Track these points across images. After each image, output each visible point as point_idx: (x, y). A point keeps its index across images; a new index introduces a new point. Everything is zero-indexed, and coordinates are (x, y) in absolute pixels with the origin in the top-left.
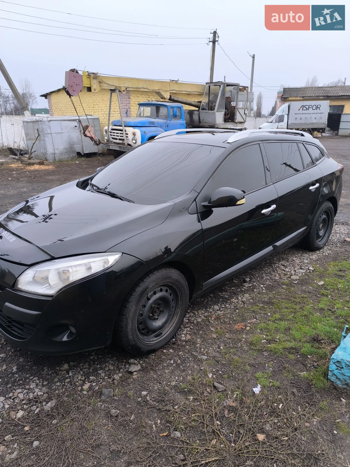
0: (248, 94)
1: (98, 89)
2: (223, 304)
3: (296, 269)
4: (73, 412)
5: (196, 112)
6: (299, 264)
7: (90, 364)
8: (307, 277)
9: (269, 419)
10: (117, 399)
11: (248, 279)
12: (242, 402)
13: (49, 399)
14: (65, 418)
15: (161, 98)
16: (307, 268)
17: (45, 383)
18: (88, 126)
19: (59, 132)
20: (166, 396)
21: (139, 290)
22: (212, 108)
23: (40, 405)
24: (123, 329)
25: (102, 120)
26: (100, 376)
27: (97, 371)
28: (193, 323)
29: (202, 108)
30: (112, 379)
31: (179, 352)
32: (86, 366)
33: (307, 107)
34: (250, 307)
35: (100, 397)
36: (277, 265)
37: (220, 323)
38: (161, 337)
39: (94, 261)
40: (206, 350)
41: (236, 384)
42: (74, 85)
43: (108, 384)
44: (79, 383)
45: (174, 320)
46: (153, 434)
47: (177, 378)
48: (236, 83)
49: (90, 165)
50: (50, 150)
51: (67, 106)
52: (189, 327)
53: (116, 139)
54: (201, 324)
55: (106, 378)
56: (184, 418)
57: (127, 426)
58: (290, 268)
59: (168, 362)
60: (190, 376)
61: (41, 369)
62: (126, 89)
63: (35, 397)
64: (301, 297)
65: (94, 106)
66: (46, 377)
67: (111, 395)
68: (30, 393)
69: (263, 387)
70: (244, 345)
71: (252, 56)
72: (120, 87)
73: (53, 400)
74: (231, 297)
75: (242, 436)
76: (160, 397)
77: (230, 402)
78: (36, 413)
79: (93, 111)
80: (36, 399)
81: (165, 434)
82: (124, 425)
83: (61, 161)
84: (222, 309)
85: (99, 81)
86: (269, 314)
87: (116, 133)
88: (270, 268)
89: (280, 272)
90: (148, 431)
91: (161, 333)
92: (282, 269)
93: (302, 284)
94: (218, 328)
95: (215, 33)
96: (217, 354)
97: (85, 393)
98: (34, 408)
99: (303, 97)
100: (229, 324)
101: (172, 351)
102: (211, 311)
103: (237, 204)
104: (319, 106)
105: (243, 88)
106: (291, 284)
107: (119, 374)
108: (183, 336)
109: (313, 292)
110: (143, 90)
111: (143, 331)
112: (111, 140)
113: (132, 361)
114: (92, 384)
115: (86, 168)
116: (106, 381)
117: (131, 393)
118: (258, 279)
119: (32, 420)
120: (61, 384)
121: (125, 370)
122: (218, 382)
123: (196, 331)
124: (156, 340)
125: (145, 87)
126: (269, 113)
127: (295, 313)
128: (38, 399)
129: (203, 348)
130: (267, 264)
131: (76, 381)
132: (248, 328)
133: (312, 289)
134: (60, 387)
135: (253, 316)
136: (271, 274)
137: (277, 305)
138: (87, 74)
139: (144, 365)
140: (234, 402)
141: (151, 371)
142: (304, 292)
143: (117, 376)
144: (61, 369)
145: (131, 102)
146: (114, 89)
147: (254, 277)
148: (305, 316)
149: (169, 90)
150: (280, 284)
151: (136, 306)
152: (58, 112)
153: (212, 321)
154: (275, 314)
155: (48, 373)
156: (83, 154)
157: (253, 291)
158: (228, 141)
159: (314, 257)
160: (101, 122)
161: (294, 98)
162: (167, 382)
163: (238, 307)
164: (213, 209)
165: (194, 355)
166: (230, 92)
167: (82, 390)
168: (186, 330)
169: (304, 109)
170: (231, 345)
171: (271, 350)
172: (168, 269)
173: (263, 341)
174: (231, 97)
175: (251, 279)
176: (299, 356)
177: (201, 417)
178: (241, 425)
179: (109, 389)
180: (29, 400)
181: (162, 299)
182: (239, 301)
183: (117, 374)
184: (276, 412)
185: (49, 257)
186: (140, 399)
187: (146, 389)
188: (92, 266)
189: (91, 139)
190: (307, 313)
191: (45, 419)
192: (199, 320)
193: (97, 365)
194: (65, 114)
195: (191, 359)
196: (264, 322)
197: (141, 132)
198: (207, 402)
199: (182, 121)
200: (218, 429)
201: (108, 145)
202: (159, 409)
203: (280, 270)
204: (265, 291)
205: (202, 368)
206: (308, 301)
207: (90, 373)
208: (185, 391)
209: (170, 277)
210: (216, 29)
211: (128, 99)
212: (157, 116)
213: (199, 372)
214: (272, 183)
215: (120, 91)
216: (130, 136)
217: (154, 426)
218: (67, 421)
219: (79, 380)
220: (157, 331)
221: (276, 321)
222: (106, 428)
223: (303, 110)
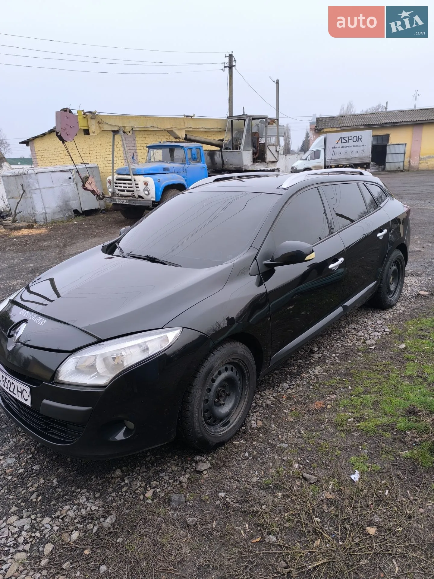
0: (278, 128)
1: (98, 131)
2: (293, 380)
3: (370, 332)
4: (139, 526)
5: (218, 153)
6: (372, 326)
7: (148, 467)
8: (384, 341)
9: (377, 509)
10: (191, 504)
11: (316, 349)
12: (340, 493)
13: (107, 514)
14: (131, 534)
15: (175, 138)
16: (383, 330)
17: (97, 495)
18: (88, 177)
19: (50, 186)
20: (248, 496)
21: (204, 370)
22: (236, 147)
23: (96, 522)
24: (188, 419)
25: (102, 169)
26: (163, 480)
27: (159, 474)
28: (262, 406)
29: (225, 147)
30: (179, 482)
31: (253, 442)
32: (144, 469)
33: (347, 139)
34: (325, 381)
35: (170, 505)
36: (347, 329)
37: (293, 403)
38: (229, 426)
39: (151, 340)
40: (285, 436)
41: (329, 472)
42: (68, 128)
43: (175, 488)
44: (139, 491)
45: (242, 404)
46: (244, 541)
47: (256, 473)
48: (263, 116)
49: (92, 224)
50: (39, 209)
51: (55, 153)
52: (258, 411)
53: (124, 191)
54: (271, 406)
55: (171, 481)
56: (277, 519)
57: (210, 536)
58: (362, 331)
59: (241, 455)
60: (273, 469)
61: (88, 479)
62: (132, 129)
63: (89, 513)
64: (383, 365)
65: (91, 152)
66: (96, 488)
67: (182, 501)
68: (81, 509)
69: (362, 473)
70: (329, 427)
71: (276, 82)
72: (124, 127)
73: (111, 514)
74: (299, 372)
75: (349, 532)
76: (242, 497)
77: (326, 495)
78: (94, 532)
79: (89, 158)
80: (91, 515)
81: (258, 540)
82: (207, 535)
83: (54, 222)
84: (292, 387)
85: (98, 122)
86: (350, 388)
87: (123, 184)
88: (339, 334)
89: (352, 338)
90: (237, 539)
91: (229, 422)
92: (353, 333)
93: (380, 349)
94: (293, 409)
95: (231, 56)
96: (299, 440)
97: (149, 501)
98: (91, 526)
99: (340, 127)
100: (305, 403)
101: (243, 442)
102: (280, 390)
103: (305, 259)
104: (360, 137)
105: (271, 121)
106: (367, 351)
107: (186, 475)
108: (253, 422)
109: (396, 357)
110: (151, 130)
111: (209, 421)
112: (117, 192)
113: (198, 459)
114: (156, 490)
115: (87, 229)
116: (172, 485)
117: (205, 496)
118: (328, 348)
119: (92, 541)
120: (117, 494)
121: (192, 470)
122: (307, 472)
123: (267, 415)
124: (224, 430)
125: (154, 126)
126: (300, 149)
127: (380, 383)
128: (93, 515)
129: (281, 434)
130: (334, 329)
131: (135, 488)
132: (329, 406)
133: (393, 354)
134: (117, 497)
135: (332, 392)
136: (342, 341)
137: (357, 376)
138: (83, 114)
139: (213, 461)
140: (331, 494)
141: (224, 468)
142: (385, 358)
143: (185, 478)
144: (113, 476)
145: (137, 145)
146: (118, 130)
147: (322, 345)
148: (393, 385)
149: (184, 127)
150: (355, 352)
151: (202, 390)
152: (45, 162)
153: (284, 401)
154: (357, 387)
155: (98, 483)
156: (81, 212)
157: (325, 362)
158: (283, 187)
159: (387, 317)
160: (100, 171)
161: (330, 130)
162: (246, 479)
163: (311, 383)
164: (275, 268)
165: (271, 444)
166: (257, 127)
167: (145, 499)
168: (255, 415)
169: (344, 141)
170: (313, 428)
171: (361, 429)
172: (233, 343)
173: (349, 420)
174: (257, 132)
175: (319, 348)
176: (395, 433)
177: (297, 516)
178: (345, 519)
179: (179, 495)
180: (83, 517)
181: (228, 380)
182: (311, 375)
183: (184, 475)
184: (383, 500)
185: (95, 340)
186: (218, 502)
187: (223, 490)
188: (149, 346)
189: (93, 193)
190: (395, 382)
191: (107, 538)
192: (269, 402)
193: (157, 467)
194: (53, 164)
195: (268, 449)
196: (347, 398)
197: (154, 180)
198: (299, 497)
199: (203, 165)
200: (320, 528)
201: (114, 199)
202: (245, 512)
203: (351, 335)
204: (339, 361)
205: (285, 458)
206: (392, 369)
207: (150, 477)
208: (270, 487)
209: (236, 353)
210: (232, 52)
211: (133, 142)
212: (172, 160)
213: (282, 463)
214: (337, 233)
215: (124, 132)
216: (141, 187)
217: (242, 532)
218: (136, 538)
219: (139, 487)
220: (224, 420)
221: (360, 395)
222: (184, 540)
223: (341, 143)
